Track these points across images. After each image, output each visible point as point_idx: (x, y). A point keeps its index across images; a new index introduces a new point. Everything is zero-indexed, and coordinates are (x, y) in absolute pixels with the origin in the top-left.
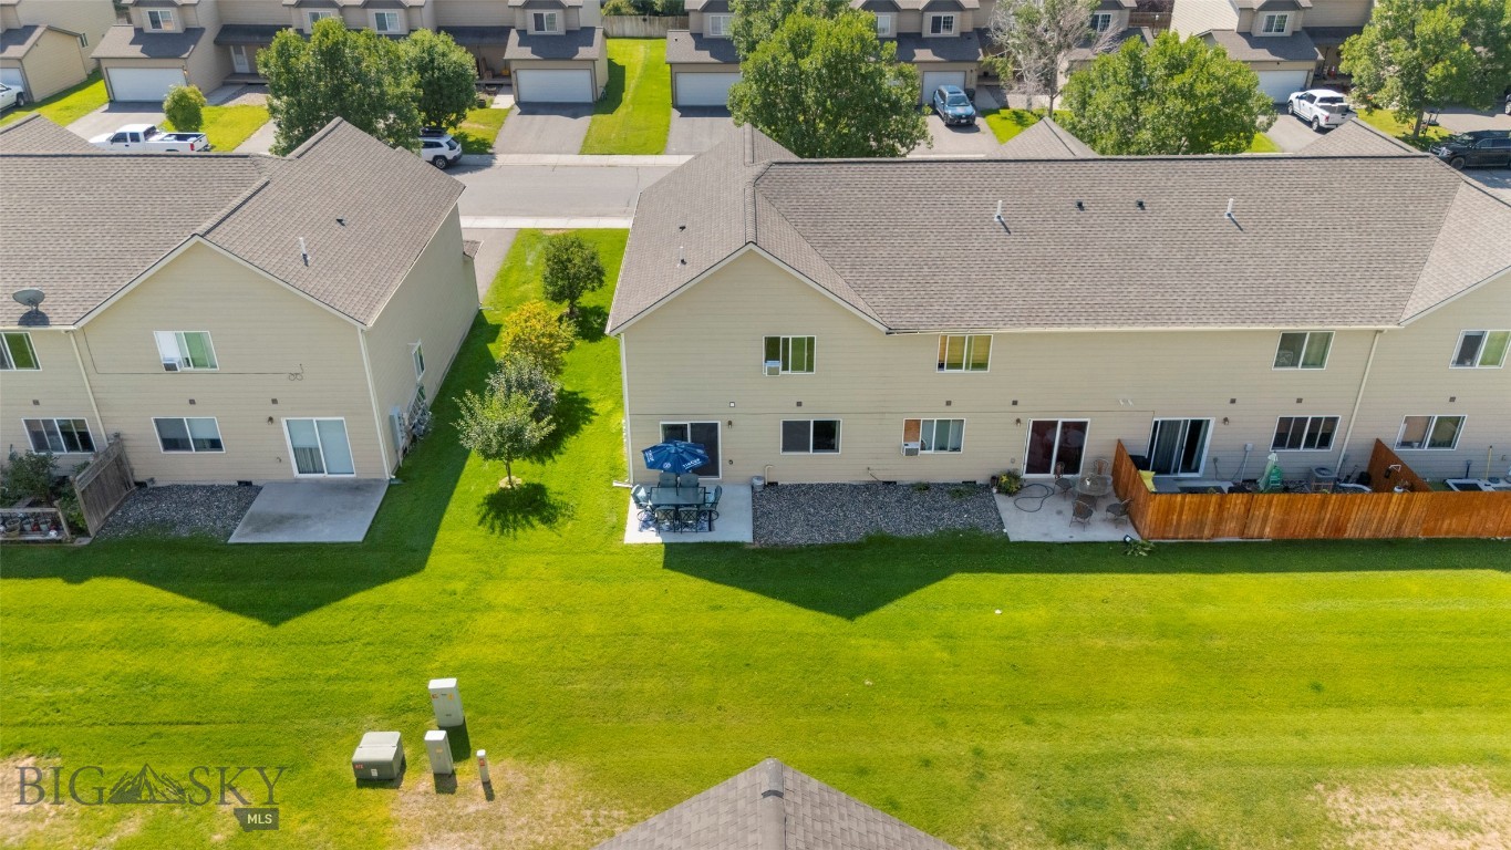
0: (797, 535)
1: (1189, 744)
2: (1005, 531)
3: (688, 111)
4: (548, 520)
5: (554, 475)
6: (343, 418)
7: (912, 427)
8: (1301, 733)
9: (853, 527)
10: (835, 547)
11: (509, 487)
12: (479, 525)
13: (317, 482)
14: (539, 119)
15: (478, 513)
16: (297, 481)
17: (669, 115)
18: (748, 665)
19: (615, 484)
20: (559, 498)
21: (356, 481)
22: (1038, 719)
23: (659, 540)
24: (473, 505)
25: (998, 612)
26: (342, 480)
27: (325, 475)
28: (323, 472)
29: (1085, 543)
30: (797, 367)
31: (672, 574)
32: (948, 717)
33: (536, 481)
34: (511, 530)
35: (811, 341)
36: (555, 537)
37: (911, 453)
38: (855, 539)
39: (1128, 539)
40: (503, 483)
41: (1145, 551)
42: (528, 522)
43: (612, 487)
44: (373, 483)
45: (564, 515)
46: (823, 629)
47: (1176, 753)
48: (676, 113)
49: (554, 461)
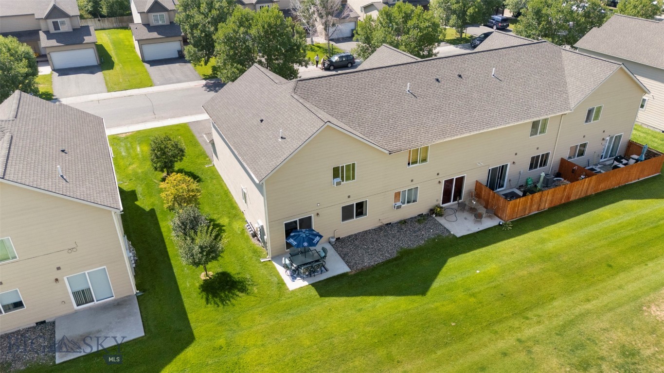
0: (368, 262)
1: (589, 306)
2: (452, 233)
3: (153, 63)
4: (243, 290)
5: (227, 264)
6: (105, 267)
7: (397, 195)
8: (620, 287)
9: (389, 250)
10: (388, 262)
11: (208, 278)
12: (207, 304)
13: (90, 308)
14: (72, 77)
15: (202, 298)
16: (76, 312)
17: (144, 66)
18: (395, 335)
19: (262, 261)
20: (239, 276)
21: (115, 300)
22: (529, 316)
23: (306, 283)
24: (195, 295)
25: (478, 272)
26: (106, 302)
27: (96, 302)
28: (93, 301)
29: (485, 229)
30: (348, 179)
31: (327, 299)
32: (495, 328)
33: (220, 270)
34: (227, 301)
35: (354, 165)
36: (253, 299)
37: (399, 207)
38: (395, 255)
39: (501, 223)
40: (203, 277)
41: (511, 227)
42: (233, 294)
43: (261, 262)
44: (126, 298)
45: (249, 285)
46: (416, 305)
47: (588, 312)
48: (147, 66)
49: (222, 257)
